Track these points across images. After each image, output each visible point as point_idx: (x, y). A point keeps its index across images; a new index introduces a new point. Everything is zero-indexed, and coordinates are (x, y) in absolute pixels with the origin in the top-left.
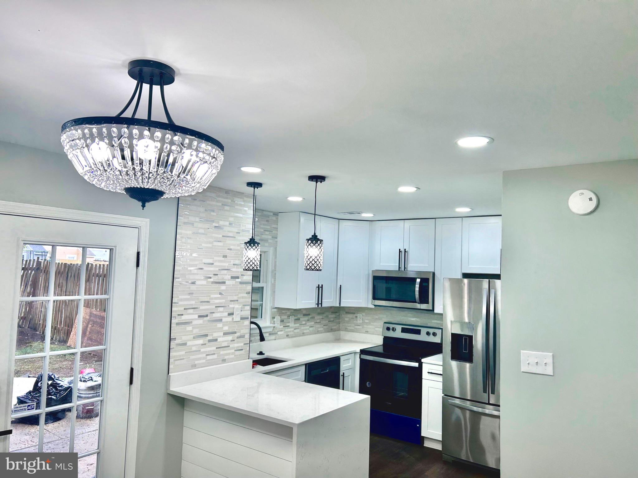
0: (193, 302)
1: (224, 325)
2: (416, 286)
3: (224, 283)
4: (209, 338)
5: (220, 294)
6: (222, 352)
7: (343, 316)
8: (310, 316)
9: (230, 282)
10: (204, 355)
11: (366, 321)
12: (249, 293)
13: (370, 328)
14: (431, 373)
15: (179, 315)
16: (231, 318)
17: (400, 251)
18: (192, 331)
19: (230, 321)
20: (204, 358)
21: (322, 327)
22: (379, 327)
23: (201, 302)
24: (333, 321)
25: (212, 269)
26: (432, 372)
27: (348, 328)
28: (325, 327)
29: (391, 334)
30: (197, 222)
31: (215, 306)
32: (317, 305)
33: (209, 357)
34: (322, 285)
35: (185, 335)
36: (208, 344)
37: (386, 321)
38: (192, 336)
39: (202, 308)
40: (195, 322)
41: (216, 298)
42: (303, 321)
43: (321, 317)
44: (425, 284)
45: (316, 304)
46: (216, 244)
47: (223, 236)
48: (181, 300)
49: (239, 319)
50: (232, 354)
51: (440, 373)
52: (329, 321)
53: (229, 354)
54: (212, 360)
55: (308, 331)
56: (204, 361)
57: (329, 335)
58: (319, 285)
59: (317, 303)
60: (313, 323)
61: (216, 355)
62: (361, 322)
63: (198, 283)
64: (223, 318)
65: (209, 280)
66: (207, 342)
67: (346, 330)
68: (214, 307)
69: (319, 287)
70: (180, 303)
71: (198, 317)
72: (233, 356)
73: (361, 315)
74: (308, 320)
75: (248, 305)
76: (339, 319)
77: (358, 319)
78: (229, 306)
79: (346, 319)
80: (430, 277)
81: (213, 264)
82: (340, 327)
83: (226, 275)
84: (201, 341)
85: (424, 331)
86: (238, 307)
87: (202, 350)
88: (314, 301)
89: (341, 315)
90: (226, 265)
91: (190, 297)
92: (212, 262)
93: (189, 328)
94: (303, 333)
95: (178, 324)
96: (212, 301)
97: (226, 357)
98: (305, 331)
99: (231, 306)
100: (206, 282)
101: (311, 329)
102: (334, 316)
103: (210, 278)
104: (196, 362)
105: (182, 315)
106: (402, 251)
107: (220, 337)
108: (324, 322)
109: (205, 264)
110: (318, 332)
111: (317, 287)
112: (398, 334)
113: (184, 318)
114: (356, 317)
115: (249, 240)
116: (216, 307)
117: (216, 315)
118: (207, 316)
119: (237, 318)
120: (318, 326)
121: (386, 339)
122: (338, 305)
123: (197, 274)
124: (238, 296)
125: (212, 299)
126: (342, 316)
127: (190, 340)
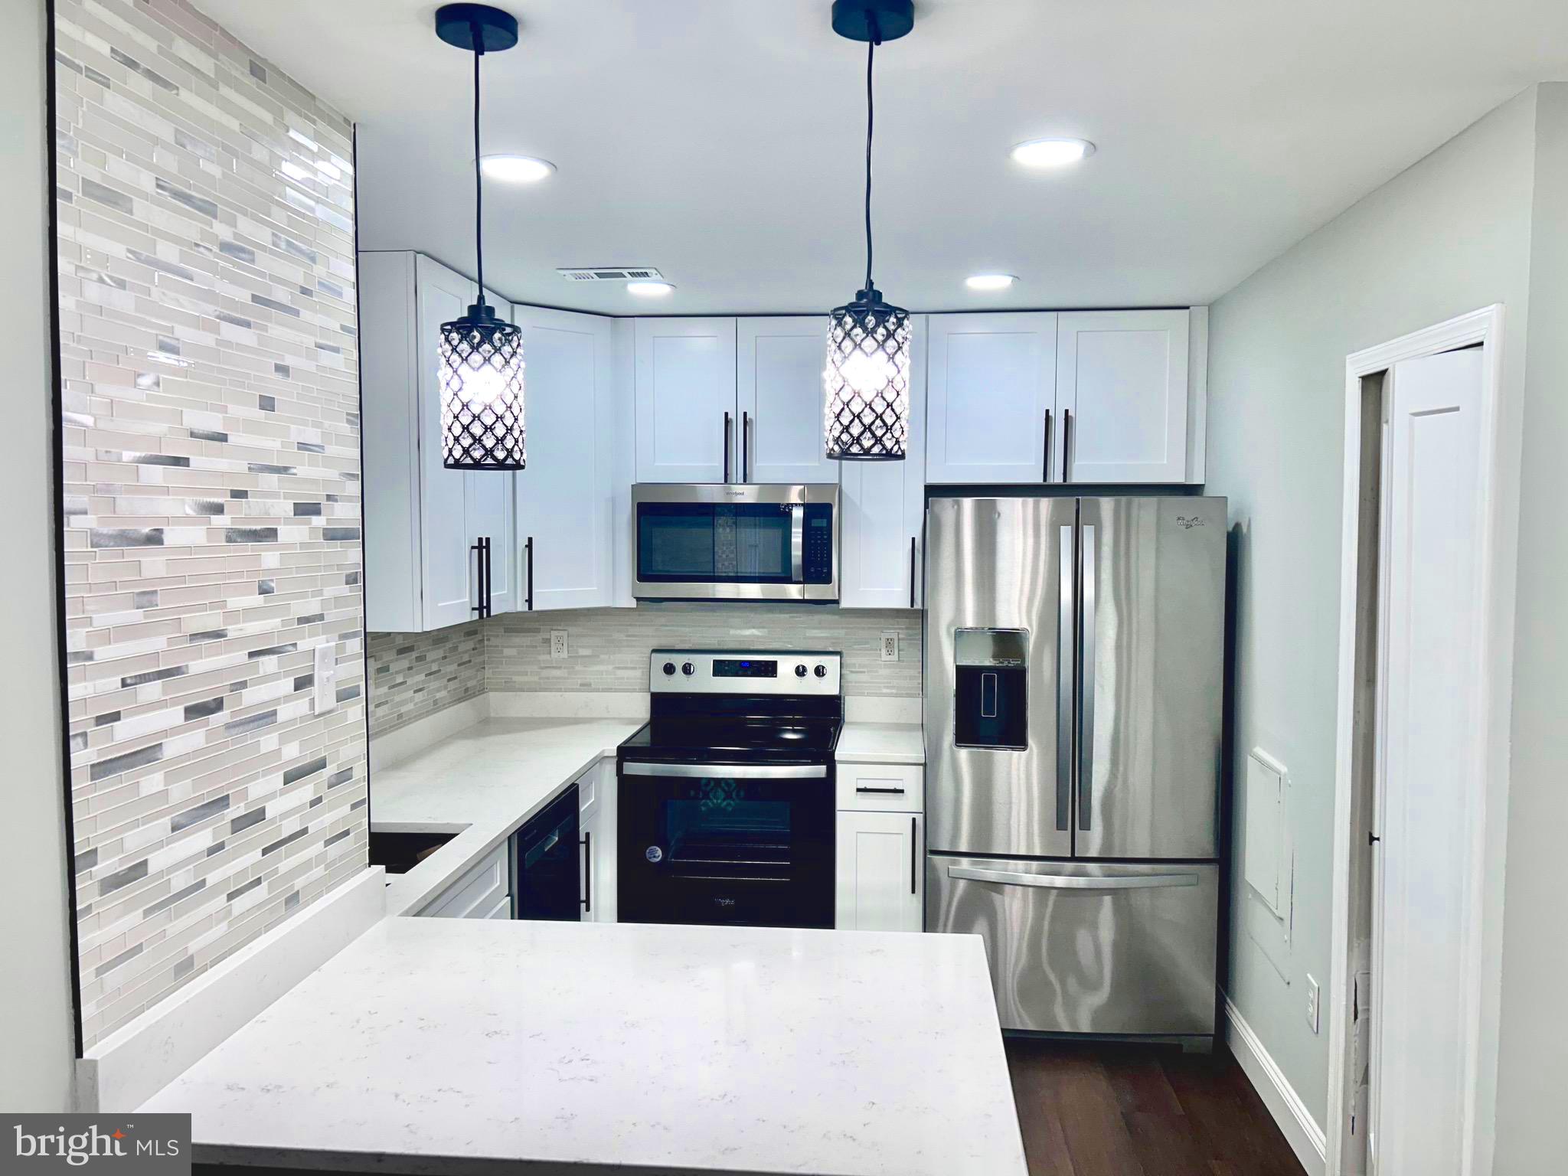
0: (161, 643)
1: (283, 740)
2: (793, 530)
3: (271, 534)
4: (236, 810)
5: (264, 590)
6: (283, 866)
7: (494, 641)
8: (414, 655)
9: (293, 533)
10: (222, 900)
11: (583, 652)
12: (355, 581)
13: (600, 670)
14: (865, 790)
15: (98, 721)
16: (307, 699)
17: (727, 422)
18: (164, 794)
19: (303, 714)
20: (220, 916)
21: (446, 687)
22: (629, 665)
23: (194, 637)
24: (470, 661)
25: (222, 464)
26: (868, 787)
27: (516, 678)
28: (452, 685)
29: (679, 684)
31: (247, 652)
32: (477, 612)
33: (239, 905)
34: (488, 540)
35: (136, 824)
36: (233, 842)
37: (656, 643)
38: (166, 821)
39: (196, 666)
40: (172, 748)
41: (250, 613)
42: (397, 673)
43: (440, 653)
44: (817, 523)
45: (474, 609)
46: (229, 331)
47: (255, 298)
48: (107, 636)
49: (331, 702)
50: (320, 858)
51: (892, 788)
52: (459, 665)
53: (306, 866)
54: (249, 912)
55: (411, 706)
56: (221, 929)
57: (462, 712)
58: (480, 540)
59: (477, 606)
60: (422, 677)
61: (264, 884)
62: (565, 655)
63: (172, 537)
64: (278, 708)
65: (217, 520)
66: (226, 836)
67: (509, 687)
68: (243, 656)
69: (480, 547)
70: (102, 653)
71: (186, 718)
72: (318, 872)
73: (565, 634)
74: (410, 668)
75: (354, 635)
76: (482, 653)
77: (553, 649)
78: (295, 645)
79: (507, 652)
80: (834, 503)
81: (223, 438)
82: (484, 679)
83: (274, 495)
84: (202, 838)
85: (786, 665)
86: (326, 648)
87: (212, 879)
88: (467, 599)
89: (488, 640)
90: (271, 446)
91: (145, 618)
92: (220, 429)
93: (152, 781)
94: (400, 716)
95: (100, 770)
96: (233, 632)
97: (299, 883)
98: (403, 709)
99: (304, 645)
100: (204, 533)
101: (419, 696)
102: (470, 645)
103: (219, 509)
104: (194, 946)
105: (117, 716)
106: (731, 419)
107: (271, 796)
108: (451, 668)
109: (193, 435)
110: (437, 706)
111: (473, 548)
112: (705, 681)
113: (127, 732)
114: (548, 641)
115: (466, 314)
116: (251, 655)
117: (253, 696)
118: (219, 705)
119: (323, 694)
120: (434, 685)
121: (661, 703)
122: (522, 607)
123: (167, 491)
124: (322, 595)
125: (234, 616)
126: (491, 643)
127: (161, 845)
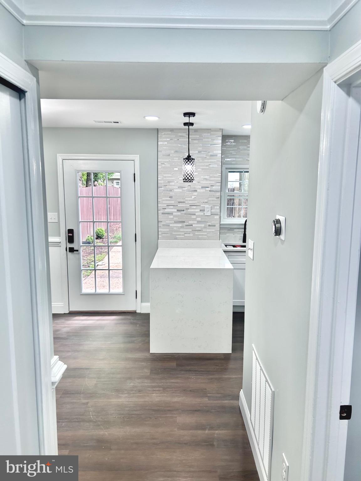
0: (173, 202)
1: (197, 217)
3: (196, 191)
4: (186, 223)
6: (196, 233)
9: (201, 191)
10: (183, 233)
15: (163, 209)
16: (203, 213)
18: (173, 218)
19: (202, 215)
20: (183, 235)
23: (179, 202)
30: (172, 153)
33: (186, 235)
35: (168, 220)
36: (186, 227)
38: (173, 221)
39: (179, 205)
40: (175, 214)
41: (190, 200)
48: (164, 200)
49: (209, 214)
53: (202, 235)
54: (188, 236)
61: (192, 234)
63: (175, 190)
64: (196, 213)
65: (184, 189)
66: (184, 226)
68: (188, 205)
70: (164, 202)
71: (177, 211)
78: (200, 205)
83: (197, 186)
84: (180, 225)
86: (208, 207)
87: (181, 230)
91: (171, 199)
93: (171, 217)
95: (163, 214)
96: (186, 202)
97: (200, 237)
99: (202, 206)
100: (182, 190)
103: (185, 187)
104: (177, 236)
105: (166, 209)
107: (194, 224)
113: (167, 211)
116: (190, 206)
117: (191, 211)
118: (184, 211)
119: (207, 213)
124: (208, 199)
125: (187, 200)
127: (172, 224)
